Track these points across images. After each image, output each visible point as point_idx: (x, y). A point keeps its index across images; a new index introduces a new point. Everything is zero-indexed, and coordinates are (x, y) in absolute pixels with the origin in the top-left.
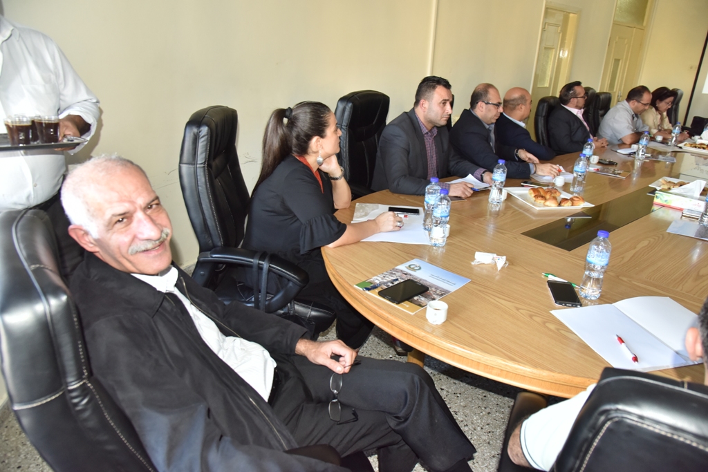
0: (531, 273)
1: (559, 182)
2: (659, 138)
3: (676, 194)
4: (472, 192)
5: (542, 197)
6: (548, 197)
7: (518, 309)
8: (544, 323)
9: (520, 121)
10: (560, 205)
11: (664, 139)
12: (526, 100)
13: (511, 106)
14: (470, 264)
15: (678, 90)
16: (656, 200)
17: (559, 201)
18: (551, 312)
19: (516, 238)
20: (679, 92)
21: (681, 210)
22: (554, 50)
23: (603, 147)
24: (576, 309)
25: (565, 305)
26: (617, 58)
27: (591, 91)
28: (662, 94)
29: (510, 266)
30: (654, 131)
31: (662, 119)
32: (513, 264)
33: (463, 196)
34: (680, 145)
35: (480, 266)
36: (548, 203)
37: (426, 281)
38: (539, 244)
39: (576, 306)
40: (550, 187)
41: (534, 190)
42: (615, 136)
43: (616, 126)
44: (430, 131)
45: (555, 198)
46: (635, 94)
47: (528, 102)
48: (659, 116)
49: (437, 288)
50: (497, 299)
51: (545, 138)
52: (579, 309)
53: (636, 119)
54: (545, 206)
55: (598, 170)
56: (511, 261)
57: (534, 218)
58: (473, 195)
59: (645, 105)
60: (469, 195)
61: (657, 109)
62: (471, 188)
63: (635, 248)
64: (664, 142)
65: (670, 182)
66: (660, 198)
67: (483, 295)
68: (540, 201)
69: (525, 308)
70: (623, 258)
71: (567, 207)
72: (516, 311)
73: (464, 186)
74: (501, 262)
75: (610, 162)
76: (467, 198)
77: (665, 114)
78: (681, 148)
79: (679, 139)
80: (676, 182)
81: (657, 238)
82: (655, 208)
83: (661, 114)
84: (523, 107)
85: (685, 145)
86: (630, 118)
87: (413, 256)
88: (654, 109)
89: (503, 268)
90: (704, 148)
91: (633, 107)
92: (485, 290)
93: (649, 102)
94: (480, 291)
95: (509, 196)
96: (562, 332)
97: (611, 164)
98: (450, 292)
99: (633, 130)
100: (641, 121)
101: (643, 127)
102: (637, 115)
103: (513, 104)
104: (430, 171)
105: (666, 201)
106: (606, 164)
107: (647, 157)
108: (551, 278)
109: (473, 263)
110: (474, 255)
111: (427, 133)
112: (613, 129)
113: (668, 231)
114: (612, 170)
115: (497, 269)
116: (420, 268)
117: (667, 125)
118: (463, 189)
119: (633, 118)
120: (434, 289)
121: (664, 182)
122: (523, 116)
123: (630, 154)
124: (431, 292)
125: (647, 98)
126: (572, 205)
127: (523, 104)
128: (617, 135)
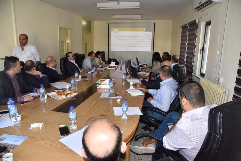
0: (53, 126)
1: (67, 87)
2: (100, 66)
3: (102, 85)
4: (33, 98)
5: (60, 94)
6: (62, 94)
7: (46, 143)
8: (56, 146)
9: (53, 68)
10: (66, 96)
11: (101, 66)
12: (53, 61)
13: (49, 63)
14: (29, 130)
15: (103, 51)
16: (98, 87)
17: (66, 95)
18: (59, 140)
19: (49, 113)
20: (104, 52)
21: (105, 89)
22: (65, 42)
23: (84, 72)
24: (69, 136)
25: (65, 136)
26: (86, 43)
27: (77, 54)
28: (98, 53)
29: (45, 126)
30: (99, 64)
31: (100, 60)
32: (47, 125)
33: (30, 100)
34: (105, 68)
35: (33, 129)
36: (62, 96)
37: (7, 144)
38: (57, 113)
39: (69, 135)
40: (63, 90)
41: (57, 92)
42: (87, 67)
43: (87, 64)
44: (14, 77)
45: (65, 94)
46: (90, 54)
47: (54, 61)
48: (99, 60)
49: (12, 145)
50: (38, 142)
51: (64, 72)
52: (70, 135)
53: (92, 61)
54: (61, 97)
55: (81, 80)
56: (45, 124)
57: (58, 103)
58: (34, 99)
59: (94, 57)
60: (32, 99)
61: (98, 58)
62: (33, 97)
63: (90, 106)
64: (102, 67)
65: (102, 80)
66: (99, 86)
67: (32, 142)
68: (60, 96)
69: (49, 142)
70: (86, 111)
71: (69, 96)
72: (46, 145)
73: (29, 96)
74: (41, 125)
75: (85, 77)
76: (32, 100)
77: (101, 59)
78: (106, 68)
79: (105, 66)
80: (103, 80)
81: (97, 100)
82: (98, 90)
83: (99, 59)
84: (53, 63)
85: (107, 67)
86: (90, 61)
87: (3, 133)
88: (97, 58)
89: (42, 127)
90: (112, 68)
91: (91, 58)
92: (33, 139)
93: (95, 56)
94: (31, 140)
95: (48, 96)
96: (63, 147)
97: (86, 77)
98: (17, 145)
99: (92, 65)
100: (94, 62)
101: (95, 63)
102: (92, 60)
103: (49, 62)
104: (16, 93)
105: (100, 87)
106: (84, 78)
107: (96, 73)
108: (61, 126)
109: (30, 129)
110: (30, 125)
111: (13, 78)
112: (86, 66)
113: (100, 97)
114: (86, 79)
115: (40, 128)
116: (5, 138)
117: (102, 62)
118: (29, 98)
119: (91, 61)
120: (10, 147)
121: (100, 81)
122: (53, 66)
123: (91, 73)
124: (9, 148)
125: (93, 55)
126: (71, 95)
127: (52, 62)
128: (88, 67)
